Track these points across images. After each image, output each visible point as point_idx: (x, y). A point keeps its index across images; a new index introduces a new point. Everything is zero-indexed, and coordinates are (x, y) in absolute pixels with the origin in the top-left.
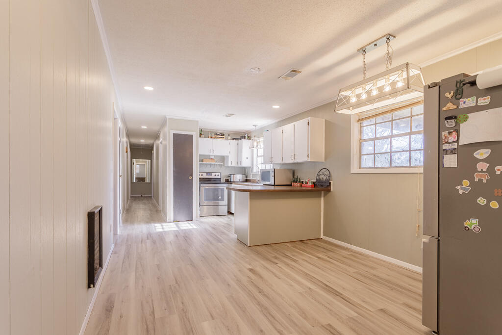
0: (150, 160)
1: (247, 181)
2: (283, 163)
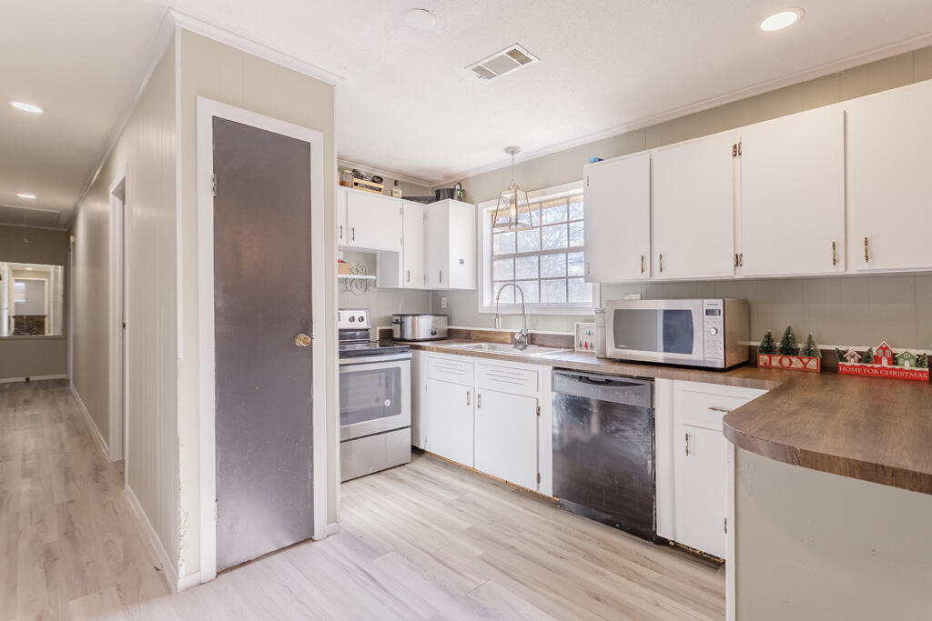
0: (60, 268)
1: (451, 335)
2: (737, 277)
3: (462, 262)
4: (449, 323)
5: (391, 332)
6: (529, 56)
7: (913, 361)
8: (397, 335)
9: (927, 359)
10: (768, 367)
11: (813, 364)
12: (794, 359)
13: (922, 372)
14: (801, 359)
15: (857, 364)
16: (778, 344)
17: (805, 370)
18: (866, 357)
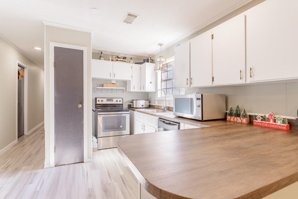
1: (150, 107)
2: (214, 85)
3: (151, 83)
4: (150, 102)
5: (130, 105)
6: (137, 15)
7: (281, 121)
8: (132, 107)
9: (287, 120)
10: (230, 121)
11: (244, 121)
12: (238, 118)
13: (284, 126)
14: (240, 118)
15: (261, 121)
16: (234, 112)
17: (242, 123)
18: (264, 118)
